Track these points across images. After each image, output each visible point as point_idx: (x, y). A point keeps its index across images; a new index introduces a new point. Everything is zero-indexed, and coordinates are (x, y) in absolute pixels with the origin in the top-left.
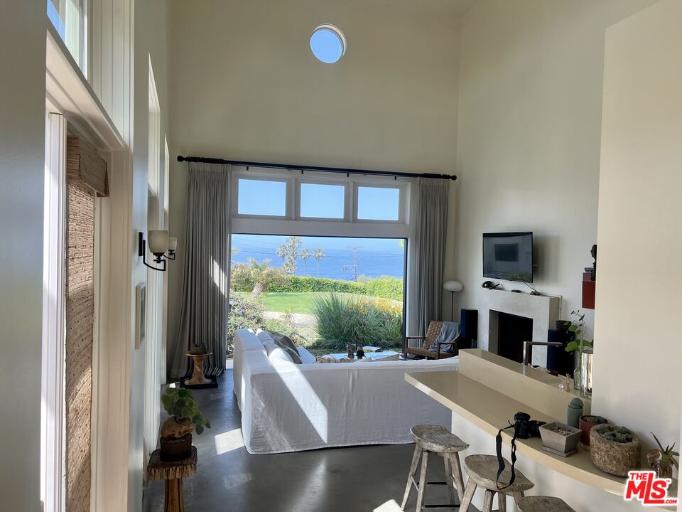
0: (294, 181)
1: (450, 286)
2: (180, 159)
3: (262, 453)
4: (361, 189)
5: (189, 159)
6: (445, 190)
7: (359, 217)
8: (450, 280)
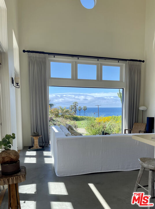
0: (74, 62)
1: (141, 108)
2: (24, 51)
3: (63, 176)
4: (103, 67)
5: (28, 51)
6: (140, 66)
7: (103, 79)
8: (141, 106)
